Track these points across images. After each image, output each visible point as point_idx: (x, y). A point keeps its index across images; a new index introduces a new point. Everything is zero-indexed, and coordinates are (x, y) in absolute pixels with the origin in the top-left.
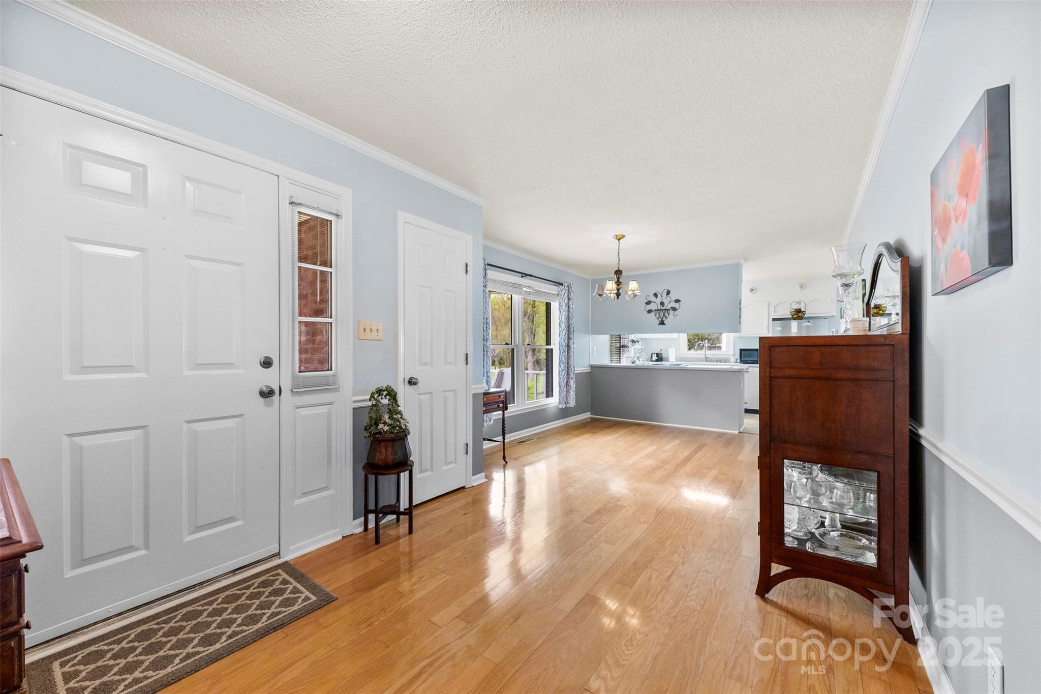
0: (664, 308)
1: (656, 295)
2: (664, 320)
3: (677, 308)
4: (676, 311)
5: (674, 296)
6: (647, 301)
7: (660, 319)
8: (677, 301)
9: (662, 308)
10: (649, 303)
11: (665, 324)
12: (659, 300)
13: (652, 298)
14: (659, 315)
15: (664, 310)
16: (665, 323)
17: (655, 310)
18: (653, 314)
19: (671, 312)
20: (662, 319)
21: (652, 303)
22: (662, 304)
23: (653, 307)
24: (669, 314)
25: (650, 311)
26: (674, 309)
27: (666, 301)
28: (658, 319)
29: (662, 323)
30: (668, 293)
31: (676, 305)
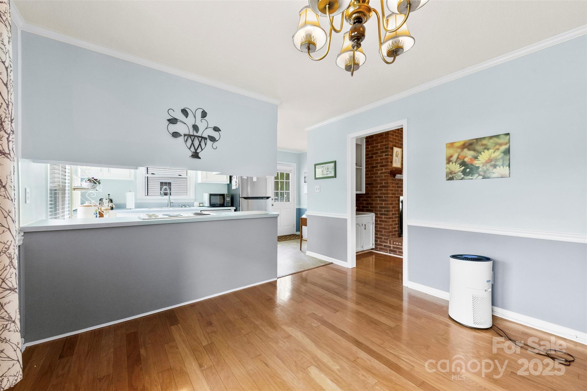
0: (199, 134)
1: (185, 112)
2: (198, 151)
3: (217, 139)
4: (216, 143)
5: (212, 120)
6: (170, 118)
7: (193, 149)
8: (216, 129)
9: (195, 134)
10: (173, 121)
11: (200, 158)
12: (190, 121)
13: (180, 116)
14: (192, 144)
15: (200, 137)
16: (200, 155)
17: (185, 135)
18: (181, 139)
19: (209, 142)
20: (196, 150)
21: (179, 123)
22: (195, 128)
23: (177, 128)
24: (206, 144)
25: (176, 135)
26: (213, 139)
27: (202, 126)
28: (190, 149)
29: (196, 155)
30: (204, 114)
31: (215, 134)
